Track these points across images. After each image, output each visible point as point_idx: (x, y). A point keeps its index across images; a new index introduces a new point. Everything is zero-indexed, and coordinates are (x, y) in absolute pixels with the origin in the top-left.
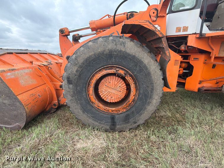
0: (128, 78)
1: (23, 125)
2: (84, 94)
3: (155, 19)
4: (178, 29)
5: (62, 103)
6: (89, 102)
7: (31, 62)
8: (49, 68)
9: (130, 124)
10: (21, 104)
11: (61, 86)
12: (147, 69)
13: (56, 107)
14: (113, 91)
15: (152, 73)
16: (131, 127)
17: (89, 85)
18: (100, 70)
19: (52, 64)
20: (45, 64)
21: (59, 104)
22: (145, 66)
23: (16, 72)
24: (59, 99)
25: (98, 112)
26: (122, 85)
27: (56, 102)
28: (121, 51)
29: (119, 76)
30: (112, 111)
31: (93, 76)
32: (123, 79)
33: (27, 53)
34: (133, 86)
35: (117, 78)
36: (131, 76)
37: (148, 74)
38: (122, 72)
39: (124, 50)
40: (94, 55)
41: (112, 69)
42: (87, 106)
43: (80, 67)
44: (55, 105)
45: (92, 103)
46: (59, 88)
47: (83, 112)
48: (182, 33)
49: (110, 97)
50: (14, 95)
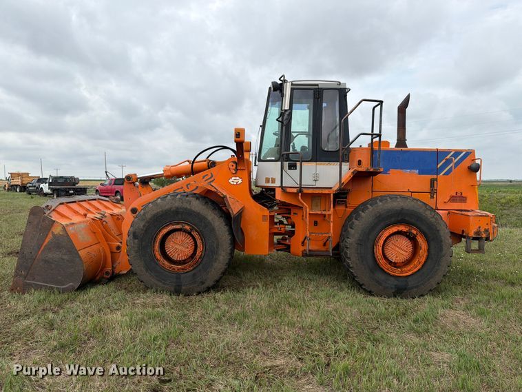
0: (194, 234)
1: (77, 286)
2: (149, 250)
3: (234, 172)
4: (267, 180)
5: (117, 271)
6: (154, 259)
7: (85, 215)
8: (104, 223)
9: (196, 285)
10: (81, 260)
11: (118, 248)
12: (211, 225)
13: (109, 277)
14: (181, 248)
15: (216, 229)
16: (199, 290)
17: (155, 240)
18: (167, 226)
19: (106, 217)
20: (99, 216)
21: (113, 272)
22: (209, 223)
23: (76, 226)
24: (114, 266)
25: (162, 271)
26: (189, 240)
27: (109, 269)
28: (186, 209)
29: (185, 231)
30: (178, 269)
31: (160, 231)
32: (190, 234)
33: (75, 202)
34: (199, 242)
35: (184, 233)
36: (197, 231)
37: (213, 230)
38: (187, 227)
39: (189, 207)
40: (162, 211)
41: (178, 224)
42: (151, 264)
43: (148, 222)
44: (107, 273)
45: (157, 260)
46: (115, 251)
47: (147, 270)
48: (270, 185)
49: (176, 255)
50: (76, 250)
